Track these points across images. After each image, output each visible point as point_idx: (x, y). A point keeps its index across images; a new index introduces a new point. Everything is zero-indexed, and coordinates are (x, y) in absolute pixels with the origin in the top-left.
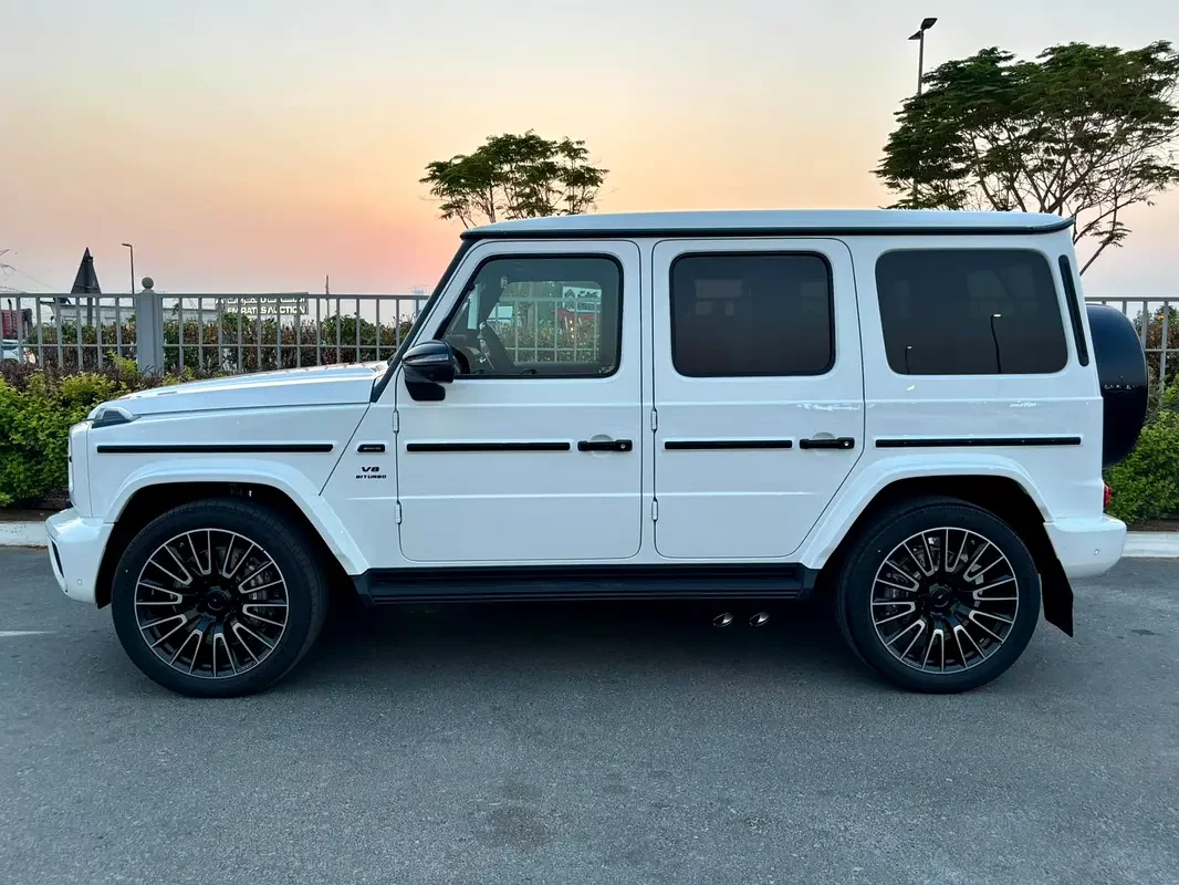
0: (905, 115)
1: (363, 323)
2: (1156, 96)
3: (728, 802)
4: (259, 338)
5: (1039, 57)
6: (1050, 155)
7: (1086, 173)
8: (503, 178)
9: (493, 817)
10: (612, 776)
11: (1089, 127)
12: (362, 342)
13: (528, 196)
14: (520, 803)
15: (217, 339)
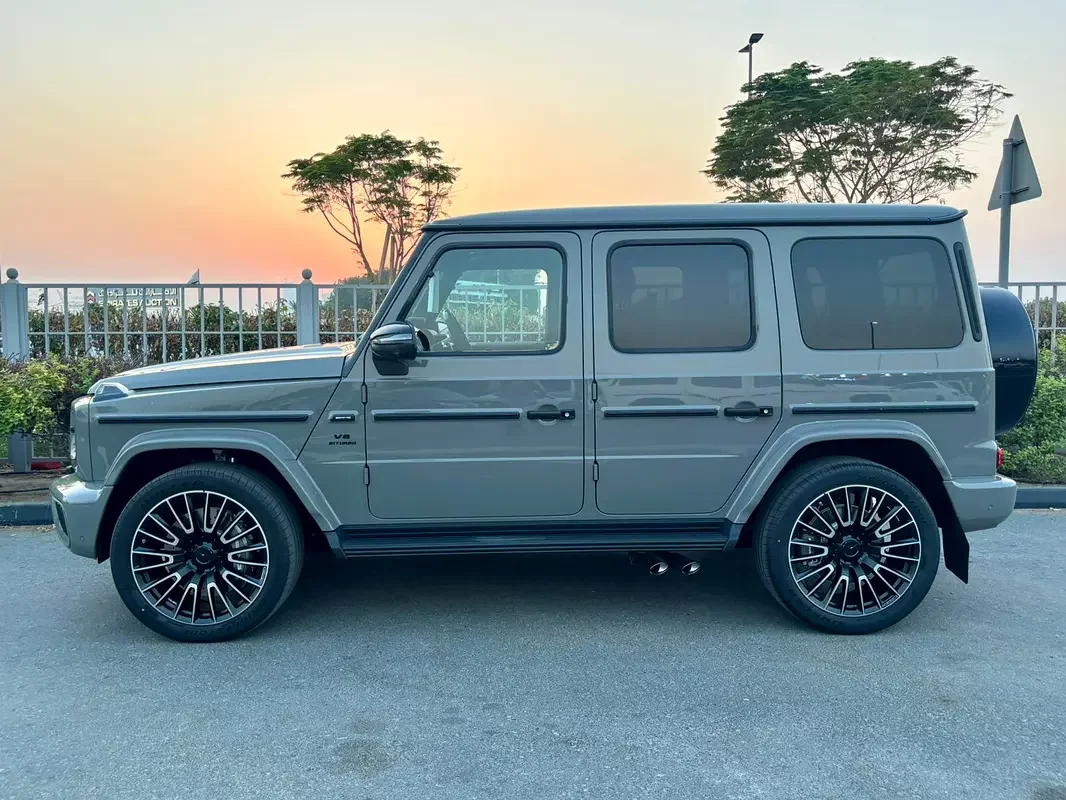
0: (728, 121)
1: (227, 311)
2: (944, 106)
3: (553, 726)
4: (125, 326)
5: (844, 70)
6: (856, 156)
7: (886, 175)
8: (362, 175)
9: (339, 749)
10: (452, 710)
11: (888, 132)
12: (226, 329)
13: (386, 191)
14: (365, 737)
15: (83, 326)
